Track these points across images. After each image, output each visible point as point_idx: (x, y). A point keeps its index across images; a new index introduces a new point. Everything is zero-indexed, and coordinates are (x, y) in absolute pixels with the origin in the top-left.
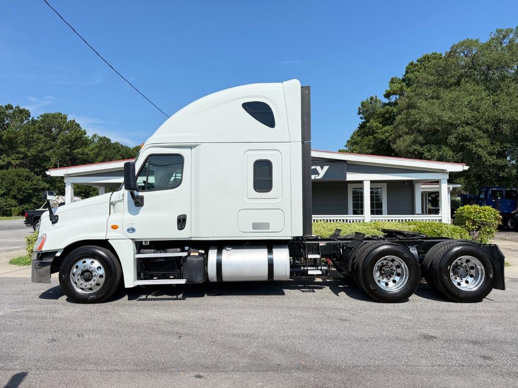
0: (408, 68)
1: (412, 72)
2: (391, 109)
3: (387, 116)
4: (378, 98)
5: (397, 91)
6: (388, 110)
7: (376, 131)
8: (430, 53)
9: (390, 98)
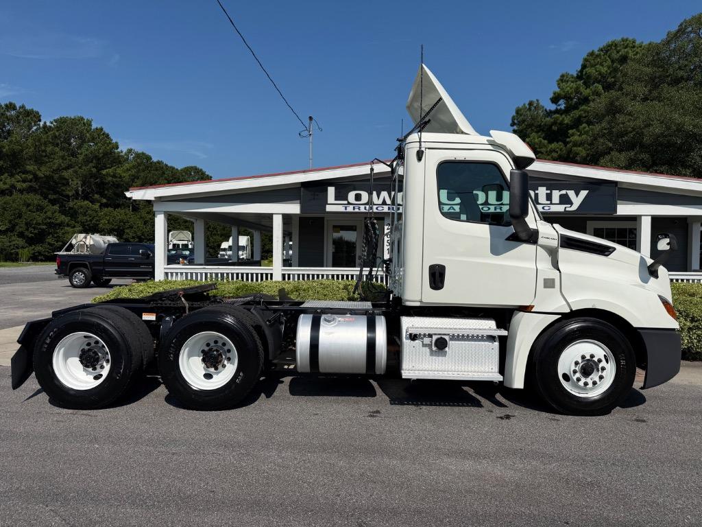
0: (586, 60)
1: (592, 66)
2: (561, 119)
3: (555, 128)
4: (541, 103)
5: (572, 93)
6: (557, 119)
7: (538, 150)
8: (618, 38)
9: (560, 103)
